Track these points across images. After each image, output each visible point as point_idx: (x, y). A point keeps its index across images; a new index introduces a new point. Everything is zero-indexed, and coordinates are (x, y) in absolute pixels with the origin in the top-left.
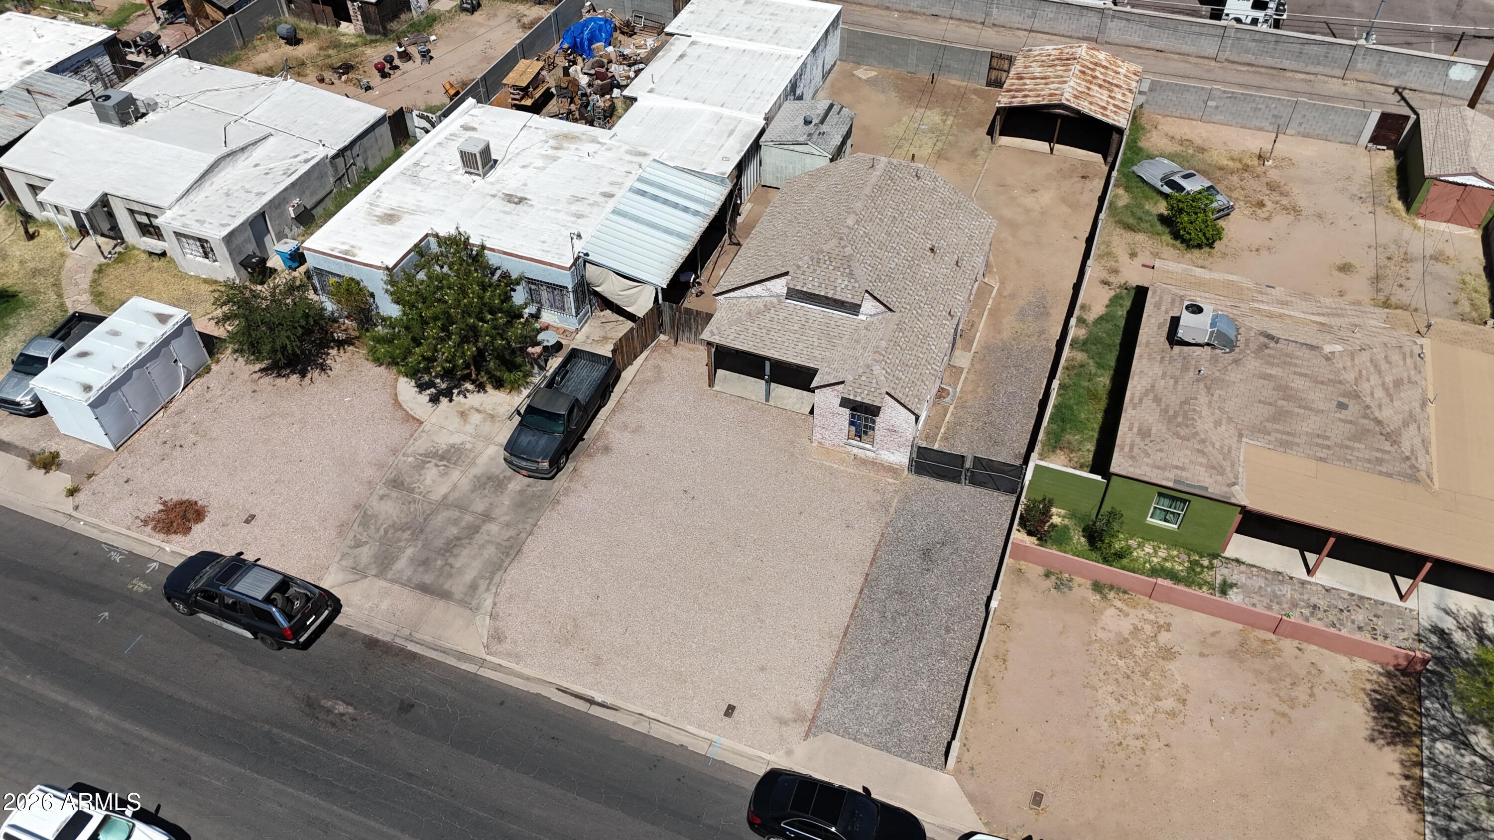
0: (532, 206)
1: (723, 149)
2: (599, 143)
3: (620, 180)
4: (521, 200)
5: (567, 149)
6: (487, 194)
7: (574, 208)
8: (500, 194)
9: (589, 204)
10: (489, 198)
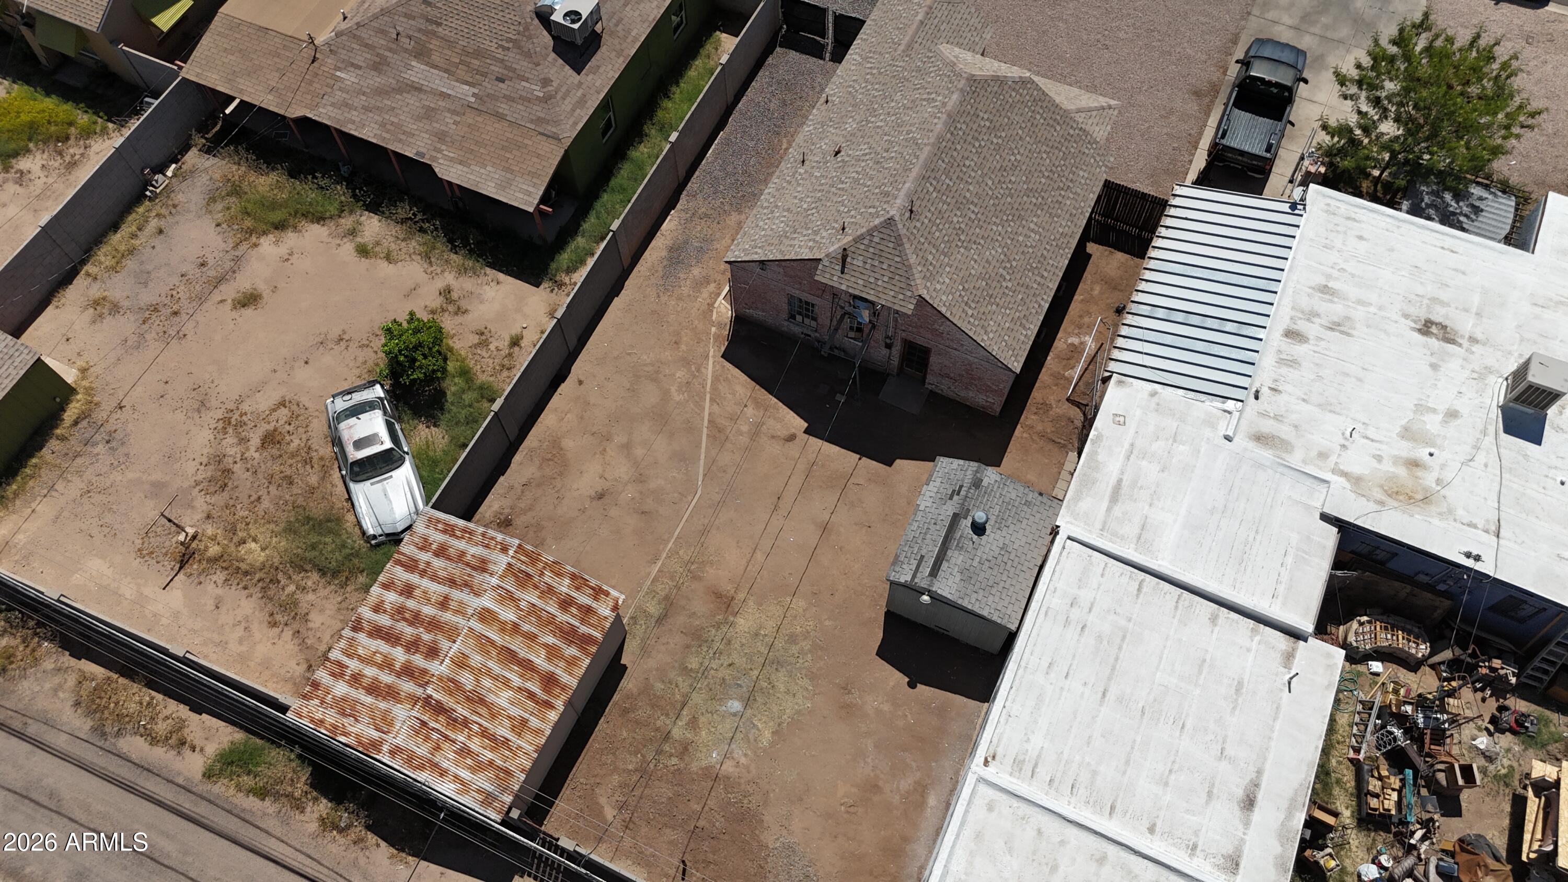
0: (1406, 316)
1: (1127, 445)
2: (1344, 474)
3: (1284, 370)
4: (1427, 328)
5: (1396, 460)
6: (1484, 344)
7: (1336, 310)
8: (1465, 343)
9: (1318, 315)
10: (1479, 336)
